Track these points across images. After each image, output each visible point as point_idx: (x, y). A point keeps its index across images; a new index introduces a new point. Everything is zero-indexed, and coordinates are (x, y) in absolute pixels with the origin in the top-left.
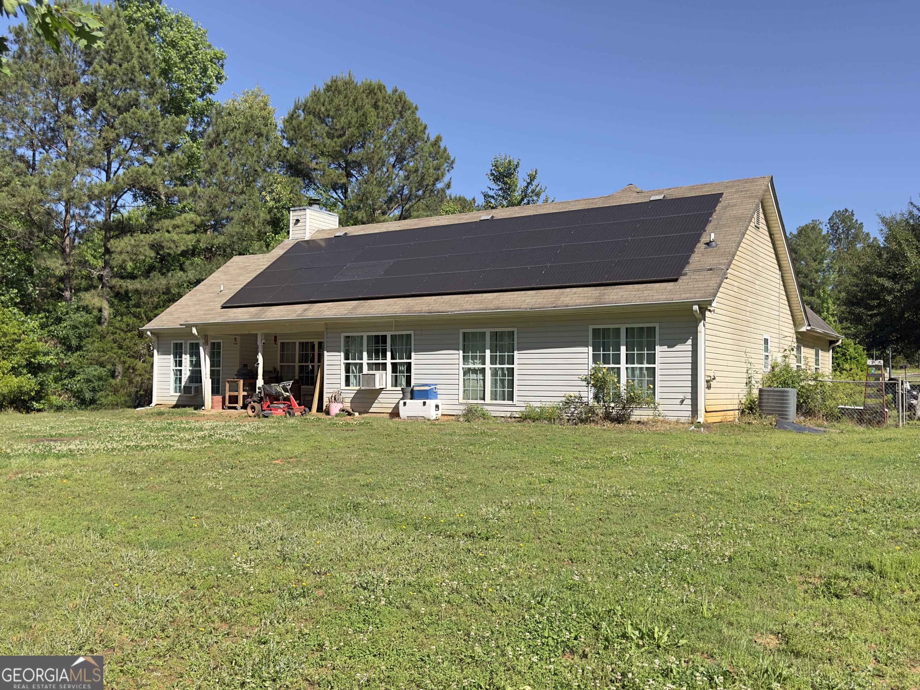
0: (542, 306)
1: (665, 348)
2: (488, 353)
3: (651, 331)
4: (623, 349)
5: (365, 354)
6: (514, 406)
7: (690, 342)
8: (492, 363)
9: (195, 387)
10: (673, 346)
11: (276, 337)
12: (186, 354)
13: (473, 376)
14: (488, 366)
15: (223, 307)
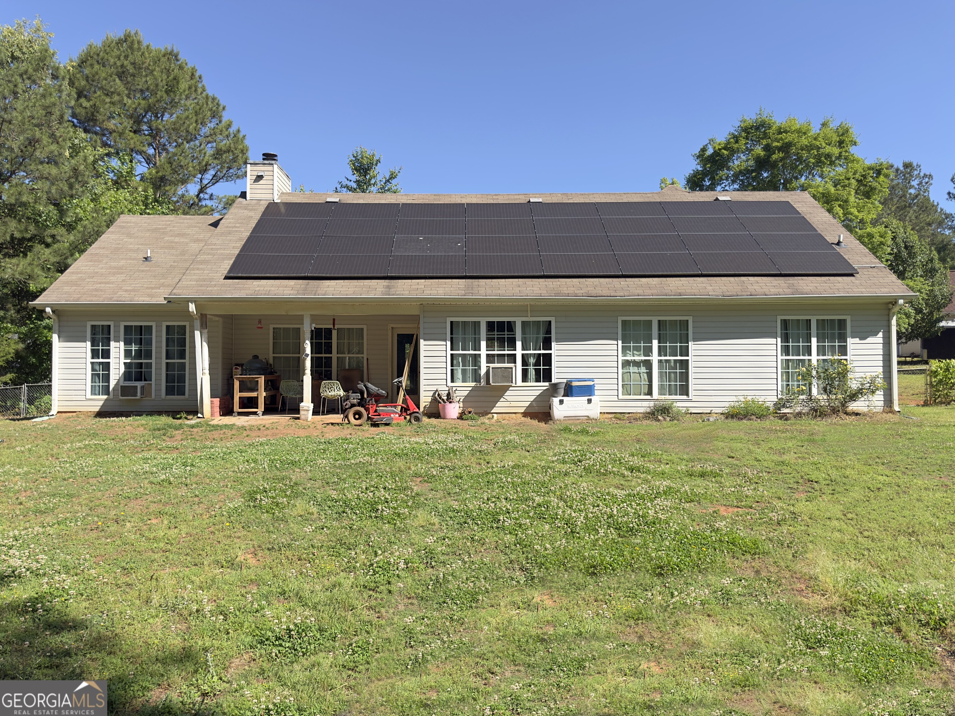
0: (735, 294)
1: (857, 340)
2: (655, 343)
3: (842, 324)
4: (814, 340)
5: (483, 344)
6: (691, 401)
7: (881, 334)
8: (660, 355)
9: (142, 387)
10: (865, 338)
11: (334, 320)
12: (117, 341)
13: (633, 369)
14: (655, 358)
15: (227, 278)
